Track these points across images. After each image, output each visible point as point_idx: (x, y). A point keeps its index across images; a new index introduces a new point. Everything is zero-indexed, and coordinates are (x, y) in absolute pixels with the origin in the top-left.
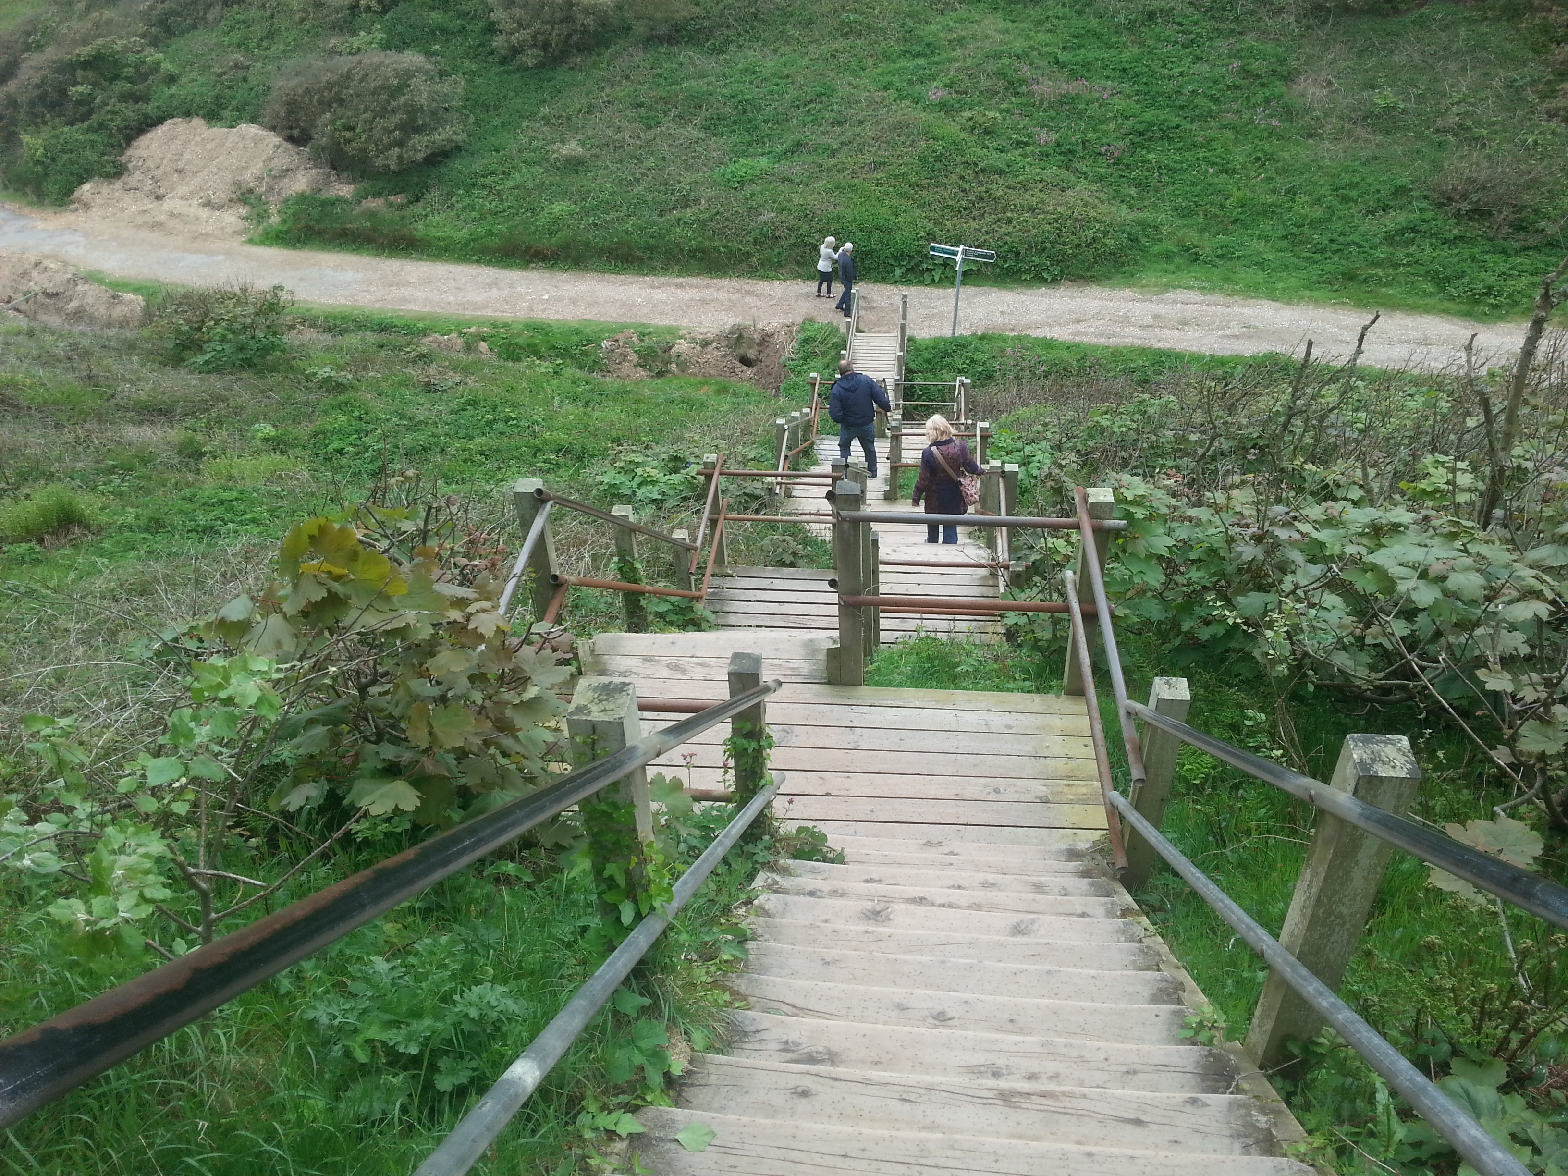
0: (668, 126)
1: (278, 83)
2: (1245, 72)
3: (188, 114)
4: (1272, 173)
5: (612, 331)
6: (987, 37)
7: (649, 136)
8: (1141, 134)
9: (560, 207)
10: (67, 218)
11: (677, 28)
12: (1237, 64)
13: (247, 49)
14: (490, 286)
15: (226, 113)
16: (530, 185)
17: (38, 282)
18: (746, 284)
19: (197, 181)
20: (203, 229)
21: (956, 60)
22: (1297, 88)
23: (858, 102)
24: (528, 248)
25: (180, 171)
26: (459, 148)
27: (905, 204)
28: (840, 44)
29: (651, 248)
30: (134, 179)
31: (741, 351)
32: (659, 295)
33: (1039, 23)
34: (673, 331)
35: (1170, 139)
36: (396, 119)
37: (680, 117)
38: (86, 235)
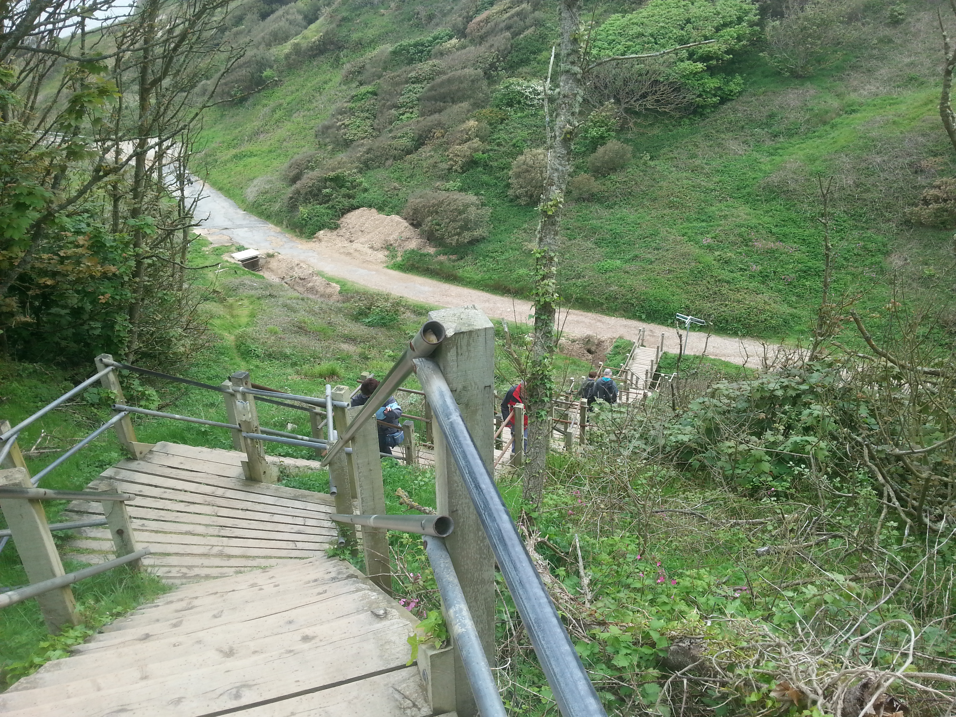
0: (579, 240)
1: (411, 200)
2: (865, 248)
3: (370, 206)
4: (866, 299)
6: (739, 216)
7: (569, 243)
8: (805, 272)
10: (311, 245)
11: (593, 195)
12: (862, 243)
13: (401, 181)
14: (485, 301)
15: (387, 209)
16: (512, 259)
17: (297, 273)
18: (599, 317)
19: (369, 236)
20: (368, 258)
21: (720, 225)
22: (889, 259)
23: (668, 240)
24: (505, 287)
25: (362, 231)
26: (484, 238)
27: (679, 291)
28: (667, 211)
30: (342, 231)
31: (589, 347)
33: (767, 212)
35: (819, 276)
36: (459, 224)
37: (585, 236)
38: (318, 254)
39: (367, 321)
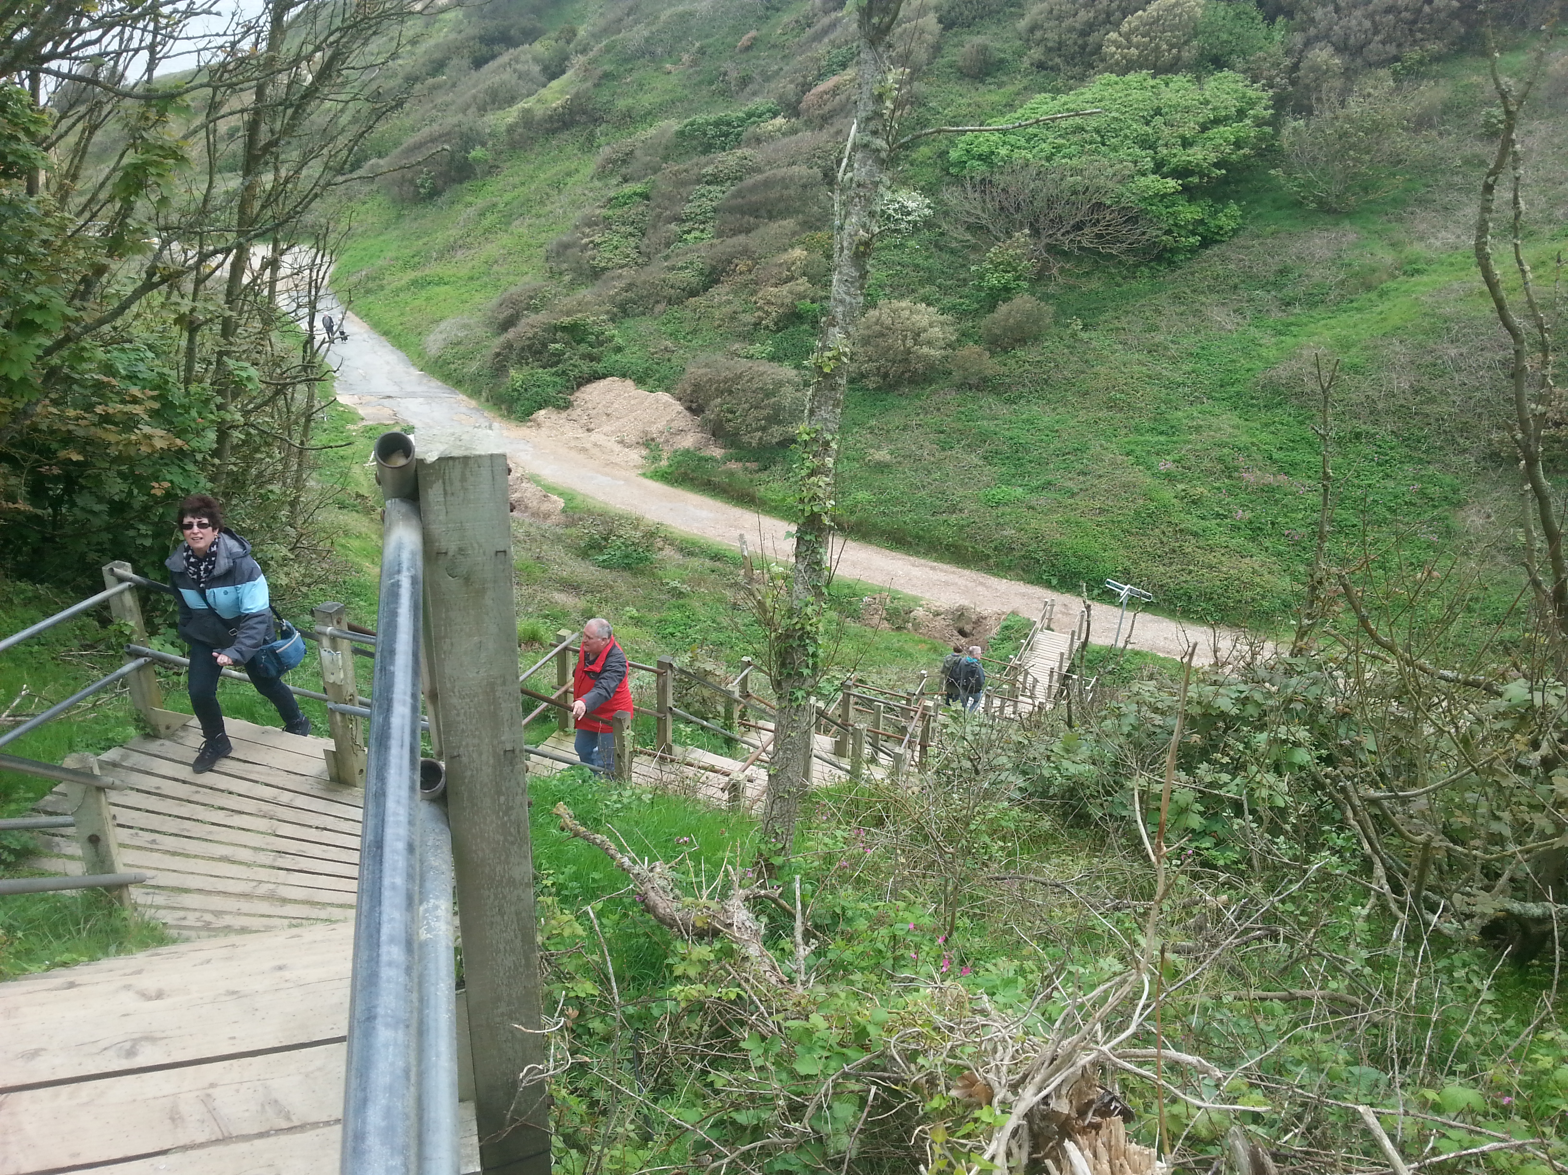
0: (957, 451)
1: (691, 369)
2: (1422, 493)
3: (624, 376)
5: (874, 591)
6: (1220, 429)
7: (942, 456)
9: (863, 495)
10: (524, 431)
11: (985, 380)
12: (1417, 486)
13: (676, 338)
15: (651, 382)
18: (982, 577)
19: (618, 424)
20: (614, 459)
21: (1189, 442)
22: (1462, 514)
23: (1102, 460)
25: (608, 415)
27: (1114, 544)
28: (1104, 414)
29: (920, 538)
30: (575, 413)
31: (960, 625)
32: (916, 572)
33: (1267, 425)
34: (916, 600)
36: (765, 412)
37: (969, 446)
38: (534, 446)
39: (601, 558)
